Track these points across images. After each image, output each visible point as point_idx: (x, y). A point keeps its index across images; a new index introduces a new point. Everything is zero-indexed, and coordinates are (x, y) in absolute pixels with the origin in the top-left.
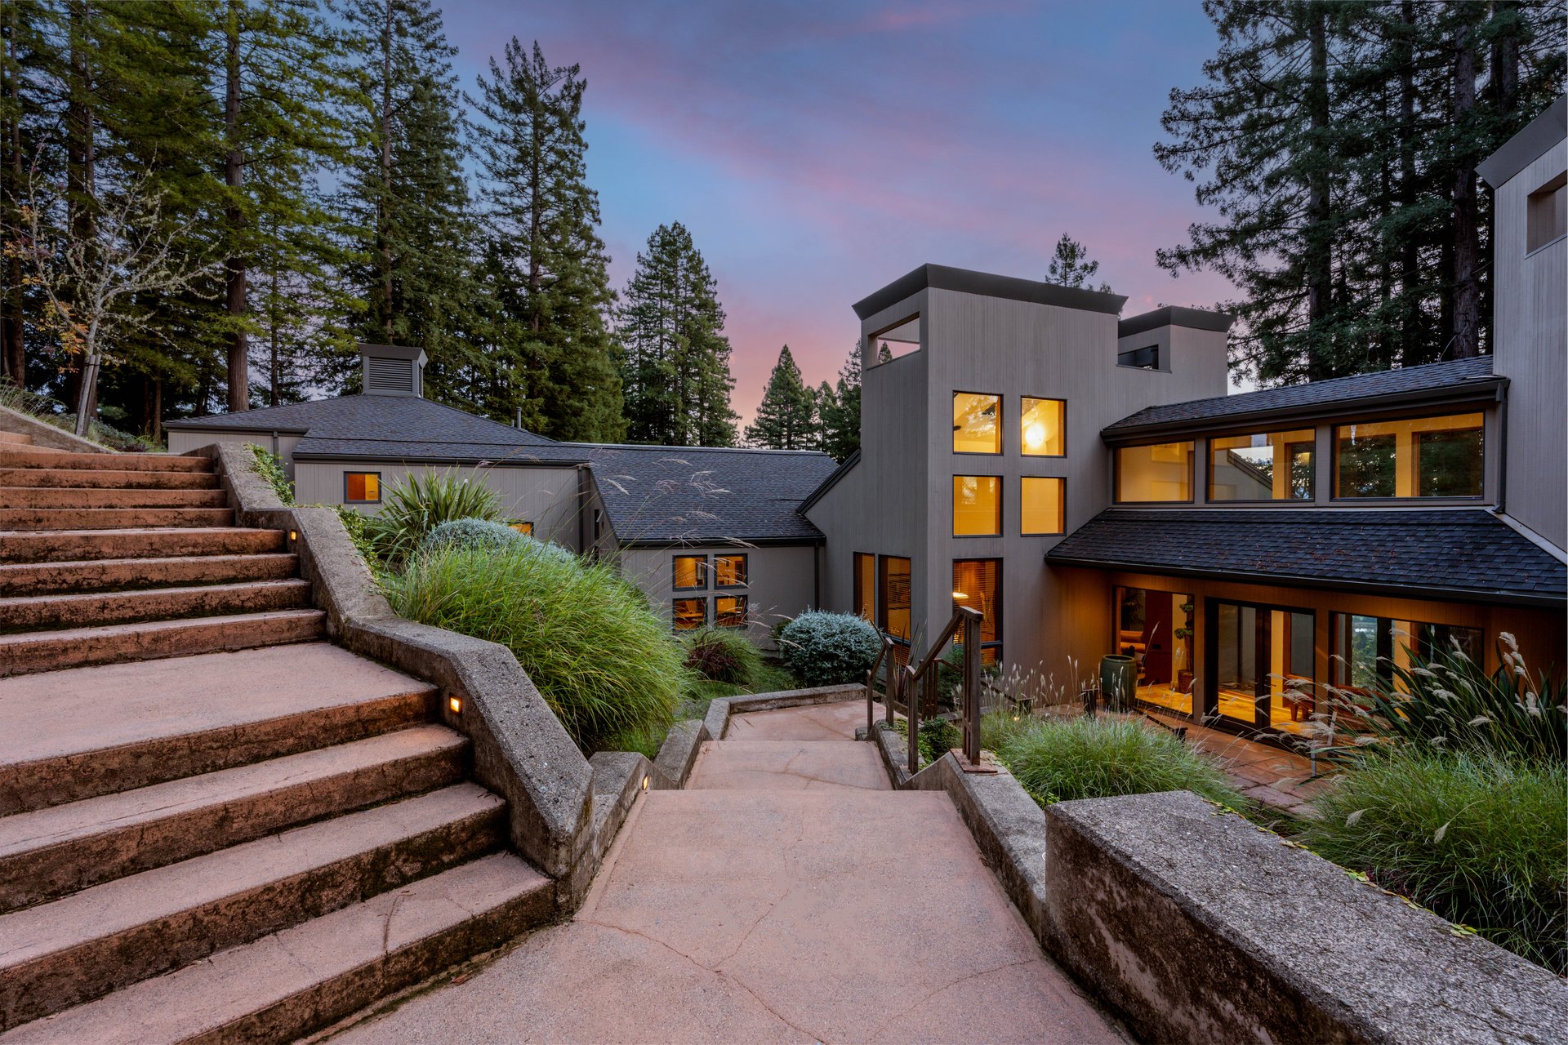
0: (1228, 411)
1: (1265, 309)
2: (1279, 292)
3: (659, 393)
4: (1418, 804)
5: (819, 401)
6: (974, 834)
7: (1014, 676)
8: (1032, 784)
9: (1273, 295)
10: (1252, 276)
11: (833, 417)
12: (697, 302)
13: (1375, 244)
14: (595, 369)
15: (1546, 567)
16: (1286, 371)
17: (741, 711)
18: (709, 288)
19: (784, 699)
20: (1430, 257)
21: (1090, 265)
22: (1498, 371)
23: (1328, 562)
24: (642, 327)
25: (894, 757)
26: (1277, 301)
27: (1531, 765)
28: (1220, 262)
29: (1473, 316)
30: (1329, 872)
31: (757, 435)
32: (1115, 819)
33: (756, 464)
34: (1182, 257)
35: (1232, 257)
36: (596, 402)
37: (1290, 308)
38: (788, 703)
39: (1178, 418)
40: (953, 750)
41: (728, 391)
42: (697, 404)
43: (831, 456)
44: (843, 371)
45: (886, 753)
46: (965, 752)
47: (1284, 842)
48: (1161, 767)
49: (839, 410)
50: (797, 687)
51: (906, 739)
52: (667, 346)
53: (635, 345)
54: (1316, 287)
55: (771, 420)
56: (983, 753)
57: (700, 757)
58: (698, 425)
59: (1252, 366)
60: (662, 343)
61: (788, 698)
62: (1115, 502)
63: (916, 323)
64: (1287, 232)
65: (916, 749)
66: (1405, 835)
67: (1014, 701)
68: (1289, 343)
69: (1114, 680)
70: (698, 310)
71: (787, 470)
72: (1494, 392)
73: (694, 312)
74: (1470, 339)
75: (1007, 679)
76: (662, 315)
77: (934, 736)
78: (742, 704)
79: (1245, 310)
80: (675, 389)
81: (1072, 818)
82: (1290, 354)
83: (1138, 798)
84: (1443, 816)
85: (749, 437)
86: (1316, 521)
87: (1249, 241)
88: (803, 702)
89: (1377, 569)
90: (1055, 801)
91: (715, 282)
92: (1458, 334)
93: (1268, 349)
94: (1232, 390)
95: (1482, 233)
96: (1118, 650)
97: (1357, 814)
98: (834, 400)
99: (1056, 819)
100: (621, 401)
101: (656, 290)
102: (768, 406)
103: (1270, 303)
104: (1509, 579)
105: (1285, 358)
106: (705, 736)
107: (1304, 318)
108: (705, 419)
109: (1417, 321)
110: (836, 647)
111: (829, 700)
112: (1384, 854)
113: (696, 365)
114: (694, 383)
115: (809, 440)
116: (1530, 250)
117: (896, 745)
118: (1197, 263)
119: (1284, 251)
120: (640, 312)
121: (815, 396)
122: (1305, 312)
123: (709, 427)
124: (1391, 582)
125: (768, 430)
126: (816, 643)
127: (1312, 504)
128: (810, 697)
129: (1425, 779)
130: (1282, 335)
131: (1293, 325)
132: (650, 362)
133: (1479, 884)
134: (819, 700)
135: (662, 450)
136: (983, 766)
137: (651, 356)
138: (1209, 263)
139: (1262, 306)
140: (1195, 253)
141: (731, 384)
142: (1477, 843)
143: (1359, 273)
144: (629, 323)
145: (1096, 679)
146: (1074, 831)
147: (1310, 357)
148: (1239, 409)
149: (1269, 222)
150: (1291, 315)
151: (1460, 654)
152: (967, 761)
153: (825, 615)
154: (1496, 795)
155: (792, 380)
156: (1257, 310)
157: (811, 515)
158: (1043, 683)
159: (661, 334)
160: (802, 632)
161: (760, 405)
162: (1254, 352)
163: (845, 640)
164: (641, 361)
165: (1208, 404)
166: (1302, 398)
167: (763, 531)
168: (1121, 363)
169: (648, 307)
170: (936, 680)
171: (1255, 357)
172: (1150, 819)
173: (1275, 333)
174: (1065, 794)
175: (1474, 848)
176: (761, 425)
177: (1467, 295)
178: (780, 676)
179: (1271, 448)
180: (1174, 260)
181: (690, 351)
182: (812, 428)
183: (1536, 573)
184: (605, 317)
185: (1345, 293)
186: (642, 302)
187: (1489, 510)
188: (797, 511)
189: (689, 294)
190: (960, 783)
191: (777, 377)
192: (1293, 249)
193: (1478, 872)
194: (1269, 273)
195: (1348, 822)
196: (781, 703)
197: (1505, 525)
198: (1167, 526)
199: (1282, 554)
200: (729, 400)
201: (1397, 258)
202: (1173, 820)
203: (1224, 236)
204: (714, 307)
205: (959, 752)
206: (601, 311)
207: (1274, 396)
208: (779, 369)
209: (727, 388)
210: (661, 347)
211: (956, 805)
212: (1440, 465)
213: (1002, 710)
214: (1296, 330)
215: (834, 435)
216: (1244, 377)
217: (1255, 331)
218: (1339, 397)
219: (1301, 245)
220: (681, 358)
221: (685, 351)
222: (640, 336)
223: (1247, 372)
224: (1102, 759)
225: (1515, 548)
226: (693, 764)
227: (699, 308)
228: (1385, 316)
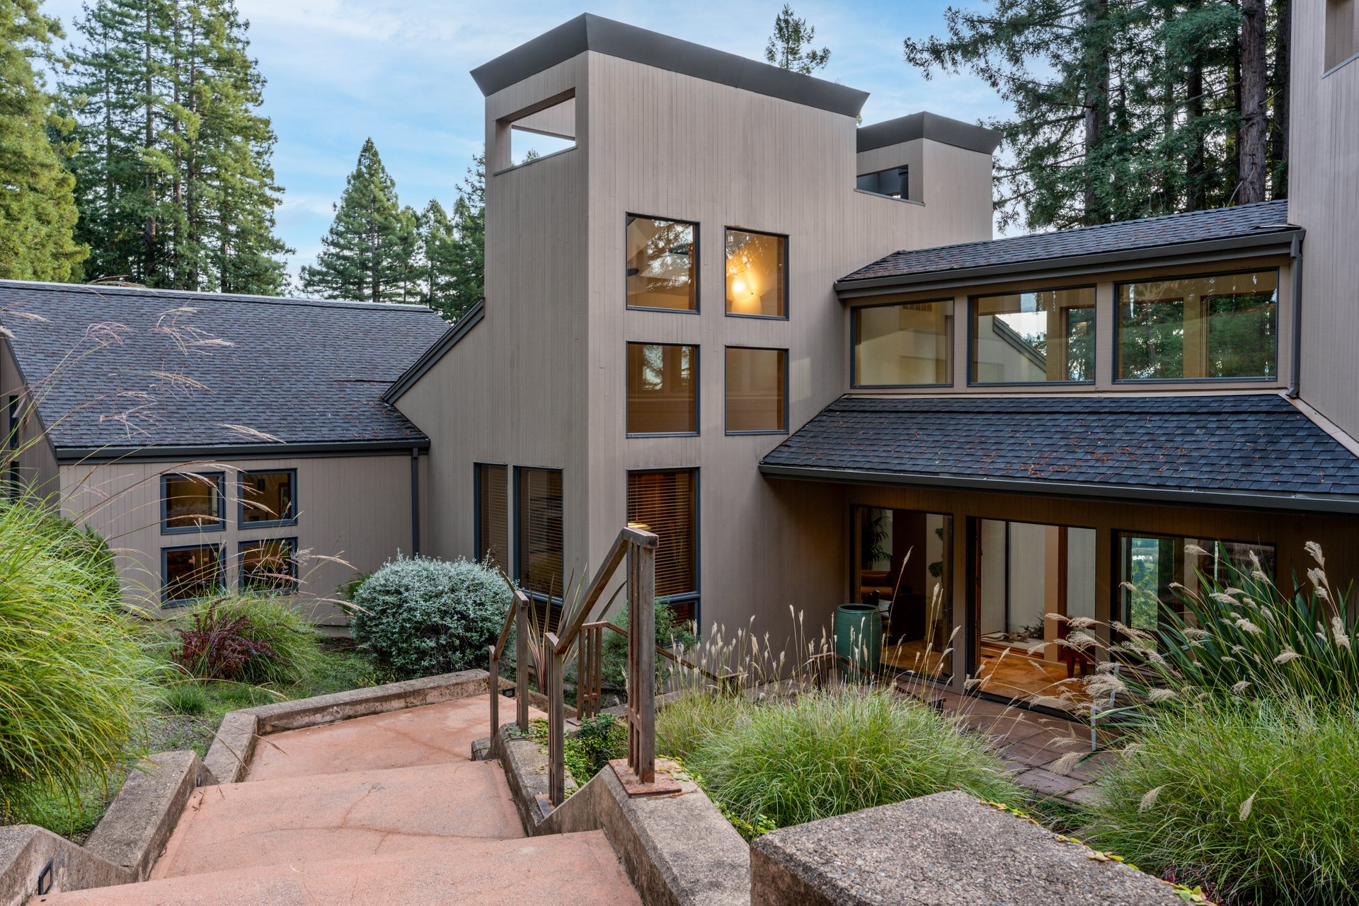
0: (994, 260)
1: (1035, 133)
2: (1051, 111)
3: (145, 203)
4: (1217, 772)
5: (424, 231)
6: (643, 897)
7: (714, 642)
8: (736, 806)
9: (1043, 115)
10: (1020, 87)
11: (446, 256)
12: (214, 54)
13: (1157, 59)
14: (18, 154)
15: (1341, 463)
16: (1059, 217)
17: (276, 730)
18: (235, 32)
19: (353, 703)
20: (1215, 80)
21: (820, 53)
22: (1293, 219)
23: (1111, 463)
24: (112, 88)
25: (527, 781)
26: (1049, 123)
27: (1333, 711)
28: (982, 64)
29: (1261, 159)
30: (1153, 893)
31: (321, 281)
32: (855, 850)
33: (315, 323)
34: (936, 52)
35: (996, 58)
36: (22, 210)
37: (1064, 133)
38: (361, 709)
39: (932, 268)
40: (613, 762)
41: (271, 206)
42: (216, 227)
43: (444, 318)
44: (463, 185)
45: (515, 777)
46: (631, 764)
47: (1091, 854)
48: (914, 757)
49: (456, 246)
50: (378, 682)
51: (545, 751)
52: (158, 125)
53: (100, 118)
54: (1093, 108)
55: (345, 258)
56: (660, 763)
57: (187, 817)
58: (219, 260)
59: (1021, 208)
60: (150, 120)
61: (360, 702)
62: (853, 386)
63: (569, 106)
64: (1060, 31)
65: (560, 765)
66: (1204, 816)
67: (715, 678)
68: (1063, 179)
69: (852, 637)
70: (216, 68)
71: (366, 333)
72: (1288, 244)
73: (209, 71)
74: (1257, 186)
75: (703, 647)
76: (150, 71)
77: (595, 742)
78: (280, 717)
79: (1012, 132)
80: (175, 199)
81: (791, 856)
82: (1064, 195)
83: (889, 811)
84: (1246, 784)
85: (309, 284)
86: (1096, 410)
87: (1016, 39)
88: (386, 706)
89: (1165, 471)
90: (768, 828)
91: (247, 25)
92: (1244, 179)
93: (1039, 186)
94: (997, 236)
95: (1270, 56)
96: (858, 596)
97: (1152, 794)
98: (449, 230)
99: (767, 860)
100: (72, 213)
101: (139, 26)
102: (340, 234)
103: (1041, 126)
104: (1305, 479)
105: (1059, 198)
106: (201, 778)
107: (1079, 148)
108: (231, 252)
109: (1200, 162)
110: (444, 614)
111: (429, 699)
112: (1180, 844)
113: (213, 160)
114: (210, 189)
115: (409, 293)
116: (1327, 68)
117: (532, 761)
118: (954, 62)
119: (1057, 57)
120: (107, 62)
121: (418, 221)
122: (1080, 140)
123: (238, 265)
124: (1180, 487)
125: (340, 273)
126: (410, 610)
127: (1092, 388)
128: (398, 696)
129: (1224, 739)
130: (1055, 168)
131: (1066, 156)
132: (127, 150)
133: (1285, 869)
134: (411, 700)
135: (143, 296)
136: (660, 783)
137: (131, 139)
138: (969, 64)
139: (1032, 128)
140: (953, 48)
141: (275, 195)
142: (1281, 816)
143: (1141, 95)
144: (88, 80)
145: (829, 636)
146: (794, 877)
147: (1087, 201)
148: (1008, 258)
149: (1040, 16)
150: (1064, 144)
151: (1259, 574)
152: (635, 778)
153: (426, 564)
154: (1299, 752)
155: (380, 195)
156: (1025, 133)
157: (406, 405)
158: (755, 647)
159: (149, 103)
160: (388, 593)
161: (326, 234)
162: (1022, 190)
163: (458, 602)
164: (111, 148)
165: (969, 250)
166: (1081, 246)
167: (325, 431)
168: (861, 187)
169: (124, 56)
170: (598, 655)
171: (1023, 196)
172: (907, 842)
173: (1046, 166)
174: (785, 814)
175: (1279, 825)
176: (328, 265)
177: (1254, 131)
178: (352, 667)
179: (1043, 315)
180: (926, 55)
181: (202, 136)
182: (414, 274)
183: (1331, 472)
184: (37, 64)
185: (1124, 118)
186: (111, 45)
187: (1283, 394)
188: (384, 399)
189: (199, 40)
190: (622, 816)
191: (355, 190)
192: (1068, 57)
193: (1284, 854)
194: (1039, 85)
195: (1142, 806)
196: (348, 711)
197: (1300, 413)
198: (920, 417)
199: (1058, 454)
200: (272, 221)
201: (1180, 78)
202: (939, 840)
203: (987, 29)
204: (246, 65)
205: (622, 765)
206: (29, 53)
207: (1048, 242)
208: (358, 176)
209: (268, 202)
210: (148, 128)
211: (617, 852)
212: (1225, 344)
213: (697, 695)
214: (1070, 163)
215: (449, 285)
216: (1010, 221)
217: (1024, 162)
218: (1123, 245)
219: (1076, 50)
220: (186, 146)
221: (193, 135)
222: (108, 104)
223: (1014, 215)
224: (837, 754)
225: (1311, 440)
226: (171, 830)
227: (219, 63)
228: (1169, 151)
